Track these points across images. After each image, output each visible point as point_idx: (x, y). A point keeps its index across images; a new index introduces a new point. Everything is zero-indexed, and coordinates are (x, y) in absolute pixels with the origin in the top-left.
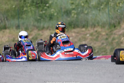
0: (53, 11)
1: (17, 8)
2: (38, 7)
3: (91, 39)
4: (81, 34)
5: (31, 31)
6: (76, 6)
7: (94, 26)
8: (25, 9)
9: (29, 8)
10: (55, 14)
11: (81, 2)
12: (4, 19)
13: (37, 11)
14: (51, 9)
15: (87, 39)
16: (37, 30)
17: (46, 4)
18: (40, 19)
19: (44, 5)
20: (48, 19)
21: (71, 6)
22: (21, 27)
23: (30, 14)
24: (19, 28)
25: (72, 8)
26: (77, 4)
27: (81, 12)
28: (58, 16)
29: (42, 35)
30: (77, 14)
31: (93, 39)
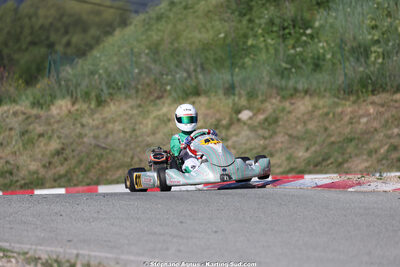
0: (323, 48)
1: (229, 41)
2: (284, 38)
5: (262, 102)
6: (383, 34)
8: (250, 42)
9: (262, 39)
10: (329, 56)
11: (398, 22)
12: (195, 70)
13: (281, 48)
14: (320, 42)
16: (278, 98)
17: (307, 28)
19: (301, 31)
20: (311, 67)
21: (370, 33)
22: (237, 92)
23: (263, 56)
24: (234, 94)
25: (372, 39)
26: (384, 29)
27: (395, 51)
28: (335, 61)
29: (290, 112)
30: (385, 55)
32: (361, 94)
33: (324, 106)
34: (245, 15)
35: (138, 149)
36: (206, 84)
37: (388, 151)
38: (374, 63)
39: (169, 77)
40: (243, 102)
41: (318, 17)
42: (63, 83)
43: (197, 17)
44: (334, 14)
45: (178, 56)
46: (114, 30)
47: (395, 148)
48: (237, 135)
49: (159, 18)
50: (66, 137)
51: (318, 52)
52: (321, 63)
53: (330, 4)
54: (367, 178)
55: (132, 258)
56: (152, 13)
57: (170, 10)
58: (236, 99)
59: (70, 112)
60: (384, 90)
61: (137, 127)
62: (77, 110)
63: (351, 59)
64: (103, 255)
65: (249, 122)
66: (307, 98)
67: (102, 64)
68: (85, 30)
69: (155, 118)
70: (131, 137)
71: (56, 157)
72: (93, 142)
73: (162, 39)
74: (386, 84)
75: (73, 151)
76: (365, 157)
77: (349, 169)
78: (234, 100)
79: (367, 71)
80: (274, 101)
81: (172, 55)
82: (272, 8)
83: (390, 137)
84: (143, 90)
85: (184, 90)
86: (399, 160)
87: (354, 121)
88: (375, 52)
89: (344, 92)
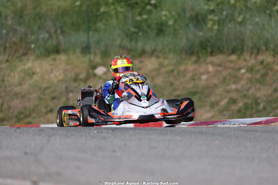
0: (165, 15)
1: (84, 8)
2: (131, 6)
3: (250, 80)
4: (226, 68)
6: (218, 5)
7: (257, 50)
8: (102, 9)
9: (113, 7)
10: (171, 23)
13: (130, 15)
14: (162, 10)
15: (241, 79)
18: (137, 33)
21: (206, 4)
22: (92, 50)
23: (114, 21)
24: (89, 53)
25: (208, 9)
27: (228, 20)
28: (177, 26)
29: (139, 69)
30: (220, 23)
31: (253, 80)
32: (200, 55)
33: (169, 65)
35: (7, 98)
36: (65, 44)
37: (228, 103)
38: (211, 29)
39: (33, 37)
40: (98, 59)
45: (40, 19)
47: (234, 101)
51: (161, 19)
52: (164, 28)
58: (92, 57)
60: (221, 51)
61: (6, 78)
63: (191, 25)
65: (104, 77)
66: (154, 58)
69: (21, 71)
73: (26, 6)
74: (223, 47)
76: (208, 108)
78: (90, 58)
79: (206, 35)
81: (35, 19)
83: (228, 92)
84: (11, 48)
85: (46, 49)
86: (239, 111)
87: (196, 77)
88: (211, 20)
89: (186, 53)
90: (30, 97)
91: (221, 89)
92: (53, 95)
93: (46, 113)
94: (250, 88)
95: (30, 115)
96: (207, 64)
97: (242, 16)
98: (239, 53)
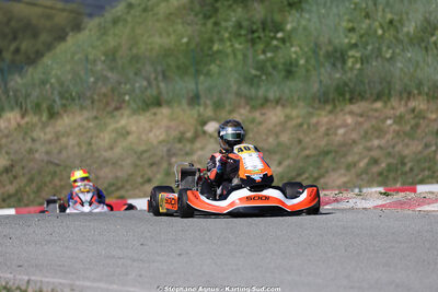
0: (295, 53)
1: (193, 46)
2: (253, 42)
3: (397, 133)
4: (369, 118)
5: (231, 112)
6: (361, 37)
7: (407, 94)
8: (216, 47)
9: (228, 44)
10: (302, 62)
11: (377, 24)
13: (250, 54)
14: (292, 46)
15: (387, 133)
16: (248, 108)
17: (278, 32)
19: (272, 34)
20: (283, 73)
21: (346, 37)
22: (202, 101)
23: (230, 63)
24: (199, 104)
25: (349, 43)
26: (362, 32)
27: (374, 56)
28: (310, 67)
29: (260, 123)
30: (363, 60)
31: (401, 133)
32: (337, 103)
33: (298, 117)
34: (210, 17)
35: (95, 166)
36: (168, 93)
37: (368, 164)
39: (128, 86)
40: (209, 112)
41: (290, 19)
42: (11, 93)
43: (158, 20)
44: (307, 16)
45: (137, 62)
46: (67, 34)
47: (375, 161)
48: (202, 149)
49: (115, 22)
50: (16, 152)
51: (290, 57)
52: (294, 69)
53: (304, 5)
54: (345, 194)
55: (88, 284)
56: (109, 15)
57: (128, 13)
58: (202, 109)
59: (19, 125)
60: (362, 97)
61: (93, 141)
62: (27, 123)
63: (327, 64)
64: (56, 280)
66: (279, 108)
67: (53, 73)
68: (35, 35)
69: (113, 131)
70: (87, 152)
71: (4, 175)
72: (46, 158)
73: (119, 45)
74: (365, 92)
75: (23, 168)
76: (342, 171)
77: (326, 184)
78: (199, 111)
79: (344, 77)
80: (242, 111)
81: (130, 62)
82: (240, 10)
83: (370, 149)
84: (100, 101)
85: (144, 101)
86: (380, 174)
87: (330, 132)
88: (353, 56)
89: (320, 101)
90: (124, 163)
91: (361, 147)
92: (152, 160)
93: (143, 184)
94: (398, 143)
95: (123, 187)
96: (345, 114)
97: (390, 51)
98: (385, 98)
